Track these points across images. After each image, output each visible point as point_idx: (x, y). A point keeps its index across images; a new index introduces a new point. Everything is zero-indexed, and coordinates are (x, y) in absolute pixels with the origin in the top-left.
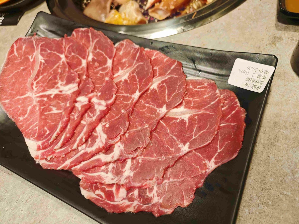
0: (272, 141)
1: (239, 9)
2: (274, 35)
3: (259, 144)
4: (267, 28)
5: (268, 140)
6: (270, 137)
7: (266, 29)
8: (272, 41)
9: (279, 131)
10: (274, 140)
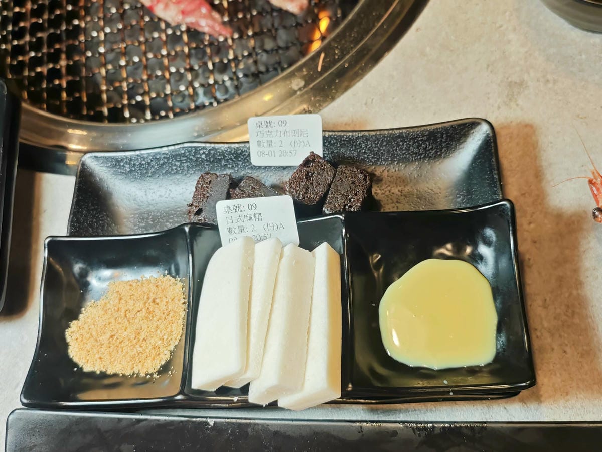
0: (564, 318)
1: (417, 30)
2: (507, 79)
3: (540, 331)
4: (488, 66)
5: (555, 318)
6: (558, 311)
7: (487, 68)
8: (508, 96)
9: (571, 294)
10: (567, 316)
